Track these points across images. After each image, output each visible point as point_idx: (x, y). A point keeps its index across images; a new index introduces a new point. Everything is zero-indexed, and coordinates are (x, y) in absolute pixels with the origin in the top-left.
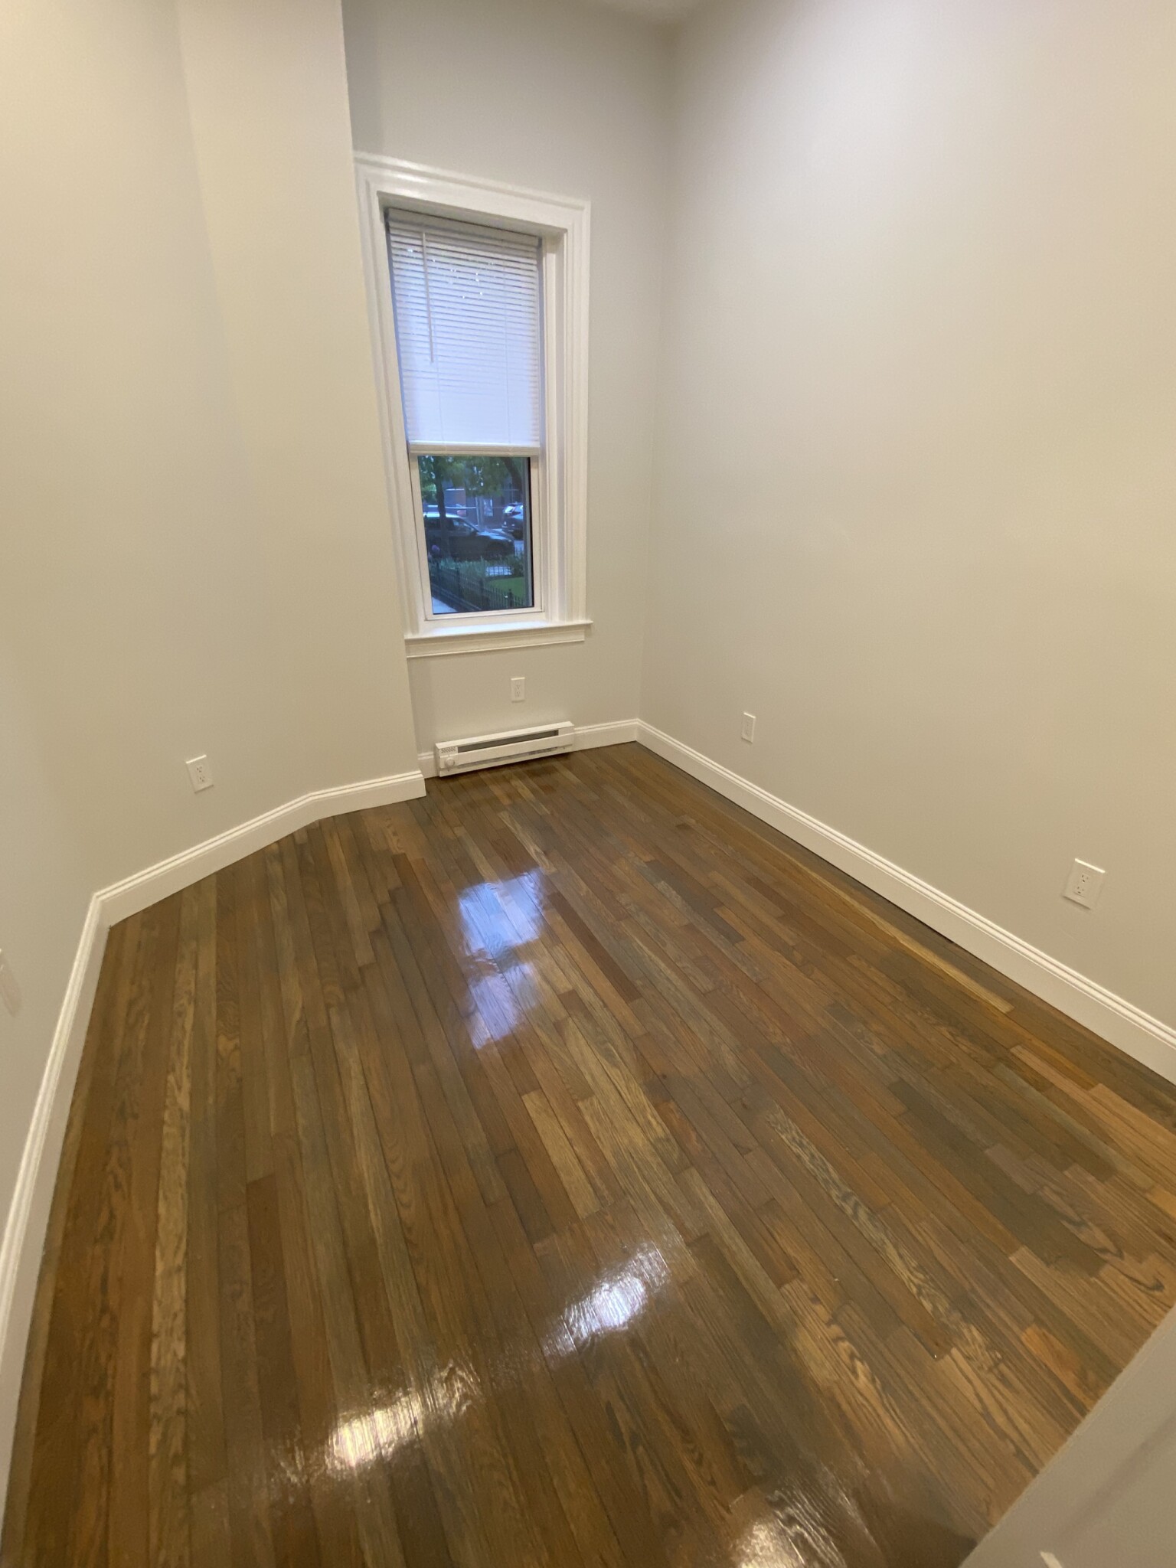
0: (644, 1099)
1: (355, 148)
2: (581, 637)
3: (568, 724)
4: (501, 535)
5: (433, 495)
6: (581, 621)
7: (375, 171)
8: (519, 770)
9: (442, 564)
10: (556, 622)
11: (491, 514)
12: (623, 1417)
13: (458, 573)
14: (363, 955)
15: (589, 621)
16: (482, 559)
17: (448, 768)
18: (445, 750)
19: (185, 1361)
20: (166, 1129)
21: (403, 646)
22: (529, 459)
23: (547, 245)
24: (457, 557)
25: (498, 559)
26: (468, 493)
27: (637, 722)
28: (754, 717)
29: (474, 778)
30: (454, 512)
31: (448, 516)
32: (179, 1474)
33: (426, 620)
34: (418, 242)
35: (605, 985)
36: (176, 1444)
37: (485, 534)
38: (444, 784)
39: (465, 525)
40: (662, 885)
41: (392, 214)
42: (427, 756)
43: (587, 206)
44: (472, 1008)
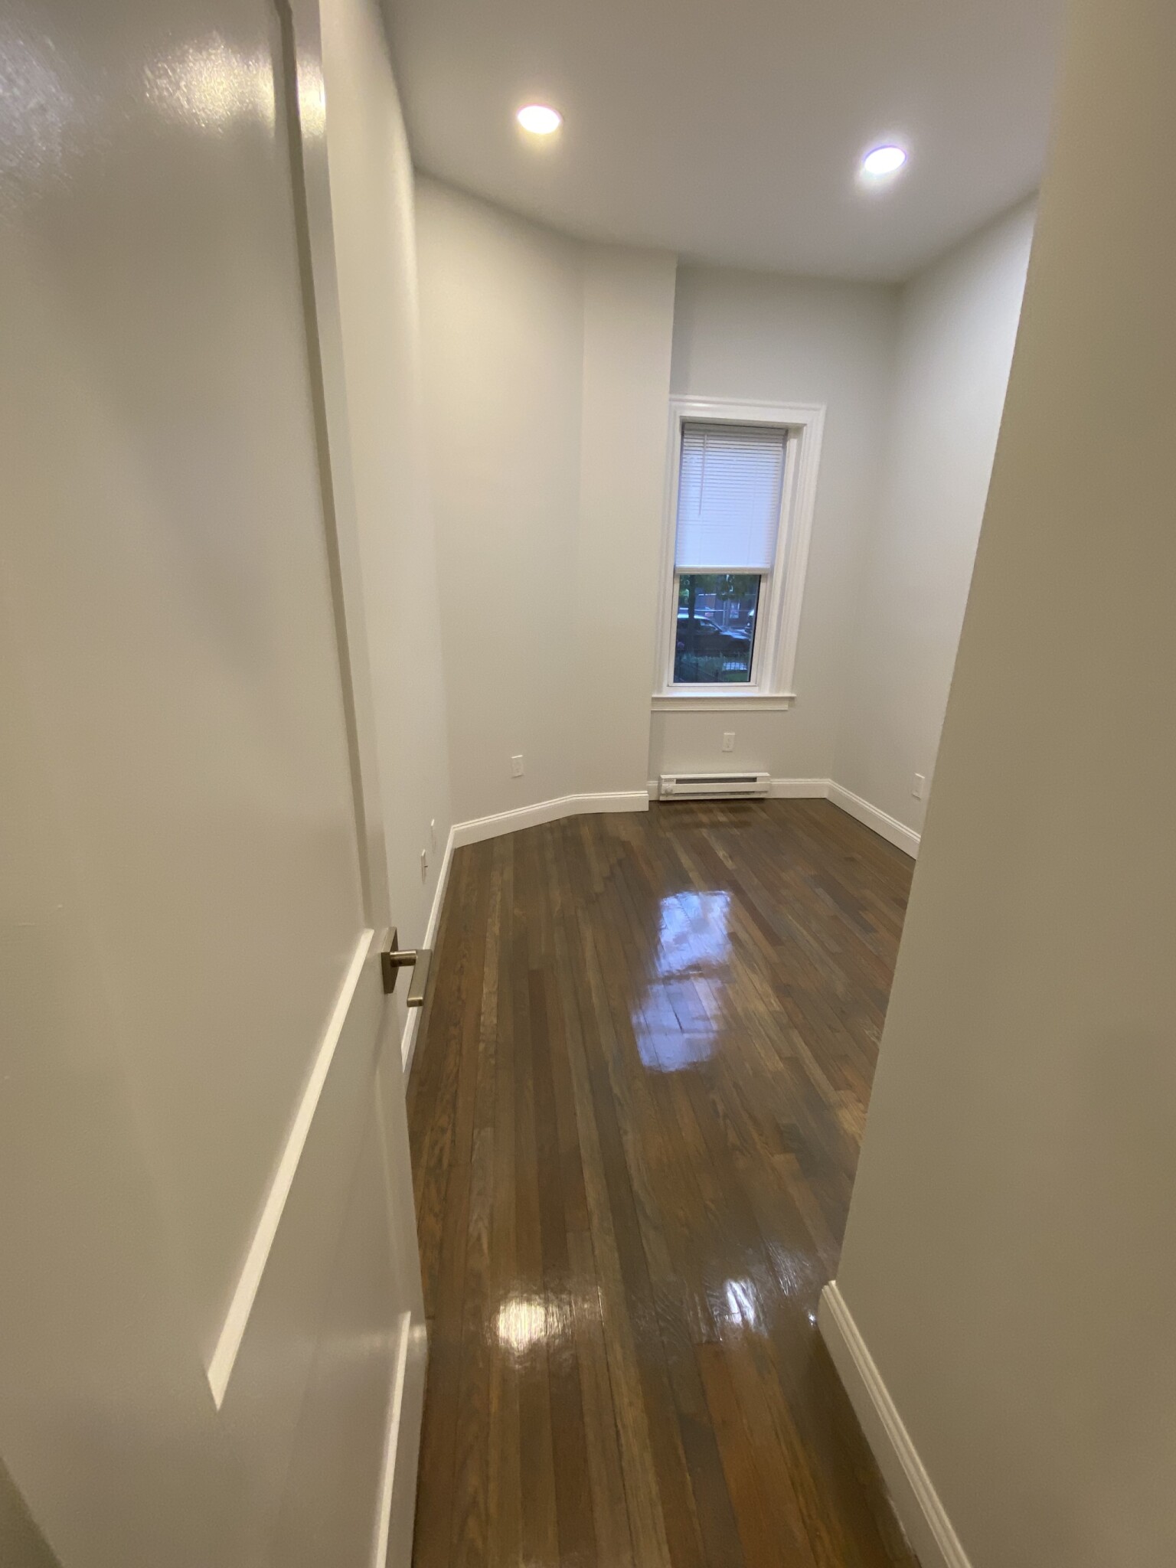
0: (770, 991)
1: (671, 392)
2: (785, 706)
3: (767, 774)
4: (743, 634)
5: (686, 599)
6: (787, 694)
7: (681, 404)
8: (722, 805)
9: (685, 657)
10: (766, 693)
11: (737, 617)
12: (720, 1108)
13: (697, 665)
14: (598, 887)
15: (793, 695)
16: (721, 654)
17: (667, 794)
18: (667, 780)
19: (497, 1025)
20: (488, 940)
21: (650, 702)
22: (760, 576)
23: (791, 434)
24: (700, 652)
25: (736, 656)
26: (718, 596)
27: (828, 782)
28: (923, 777)
29: (685, 806)
30: (702, 614)
31: (696, 617)
32: (493, 1062)
33: (668, 686)
34: (702, 441)
35: (758, 934)
36: (492, 1050)
37: (728, 633)
38: (663, 806)
39: (710, 625)
40: (820, 891)
41: (687, 426)
42: (653, 784)
43: (823, 408)
44: (663, 927)
